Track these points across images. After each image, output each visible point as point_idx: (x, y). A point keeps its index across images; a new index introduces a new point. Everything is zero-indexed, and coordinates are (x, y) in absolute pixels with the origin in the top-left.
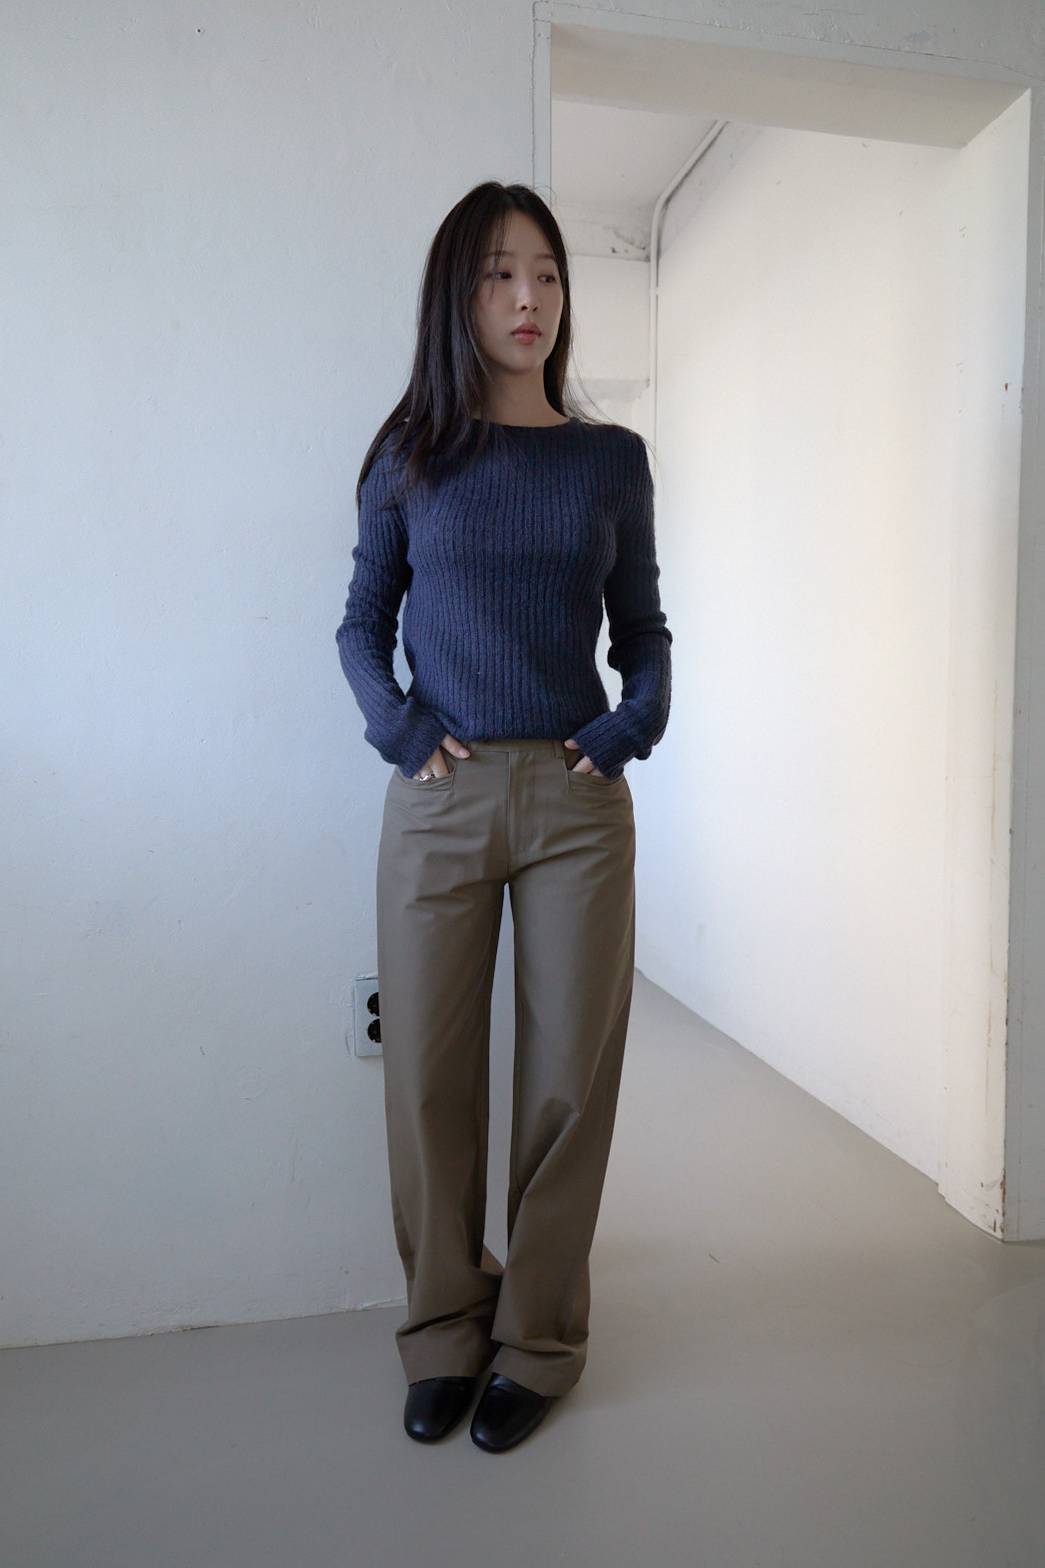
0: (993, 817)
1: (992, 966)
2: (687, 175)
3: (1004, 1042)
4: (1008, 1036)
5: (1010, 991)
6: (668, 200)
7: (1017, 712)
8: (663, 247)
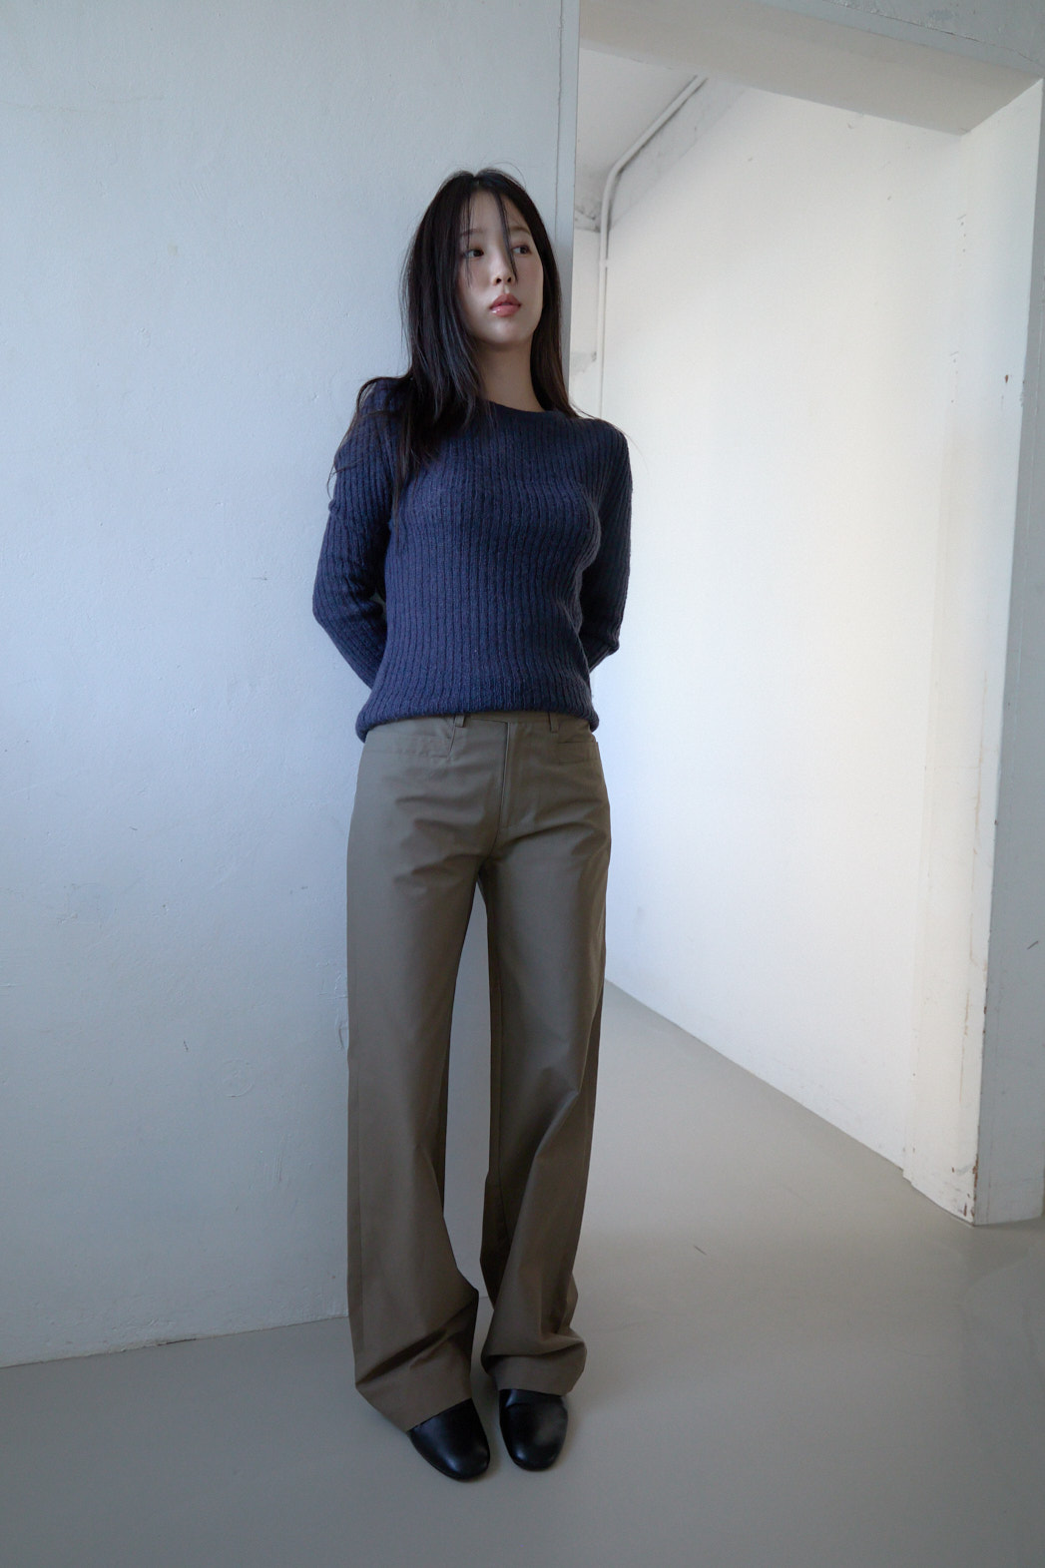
0: (977, 809)
1: (971, 954)
2: (643, 146)
3: (982, 1030)
4: (986, 1024)
5: (990, 980)
6: (621, 171)
7: (1007, 704)
8: (614, 219)
